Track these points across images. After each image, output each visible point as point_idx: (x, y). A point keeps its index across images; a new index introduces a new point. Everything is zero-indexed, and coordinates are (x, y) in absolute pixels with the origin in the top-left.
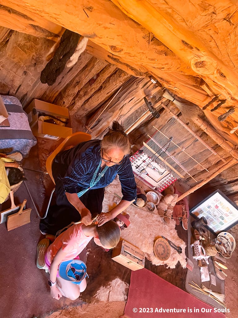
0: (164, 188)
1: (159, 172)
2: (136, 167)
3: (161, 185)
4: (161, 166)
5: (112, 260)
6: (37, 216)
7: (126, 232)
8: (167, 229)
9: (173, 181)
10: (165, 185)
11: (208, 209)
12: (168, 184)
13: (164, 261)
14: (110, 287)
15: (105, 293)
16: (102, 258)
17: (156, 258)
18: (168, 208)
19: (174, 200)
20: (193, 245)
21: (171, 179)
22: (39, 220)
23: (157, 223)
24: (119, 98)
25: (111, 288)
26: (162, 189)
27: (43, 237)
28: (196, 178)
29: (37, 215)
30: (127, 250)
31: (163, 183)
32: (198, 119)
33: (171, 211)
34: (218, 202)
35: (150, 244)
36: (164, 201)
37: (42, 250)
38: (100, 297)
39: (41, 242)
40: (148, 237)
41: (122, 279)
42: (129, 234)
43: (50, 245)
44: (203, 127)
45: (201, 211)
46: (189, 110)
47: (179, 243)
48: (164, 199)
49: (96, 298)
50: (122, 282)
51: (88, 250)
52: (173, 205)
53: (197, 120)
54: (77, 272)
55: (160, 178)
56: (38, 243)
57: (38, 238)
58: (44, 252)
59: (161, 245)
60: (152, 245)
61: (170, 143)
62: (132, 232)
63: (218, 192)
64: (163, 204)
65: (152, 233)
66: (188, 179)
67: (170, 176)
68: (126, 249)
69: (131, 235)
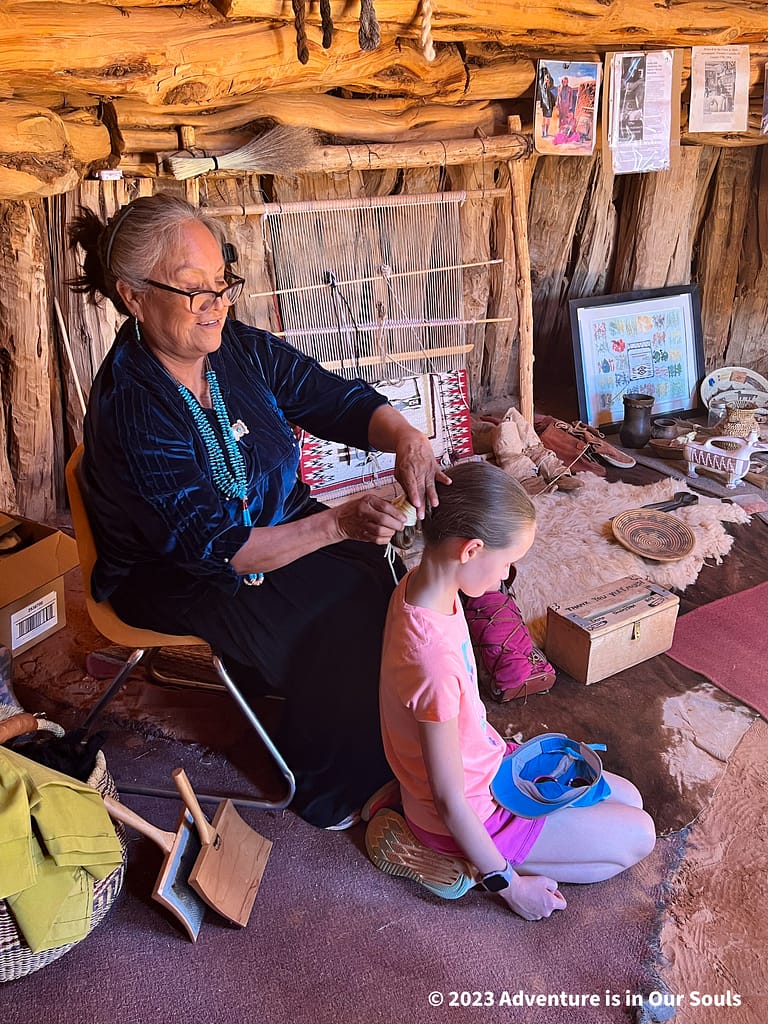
0: (464, 430)
1: (407, 404)
2: (341, 459)
3: (451, 433)
4: (393, 381)
5: (592, 684)
6: (270, 813)
7: (527, 596)
8: (598, 496)
9: (461, 384)
10: (459, 420)
11: (611, 374)
12: (462, 408)
13: (693, 553)
14: (680, 733)
15: (690, 756)
16: (564, 709)
17: (670, 566)
18: (534, 462)
19: (522, 428)
20: (692, 468)
21: (451, 386)
22: (291, 814)
23: (559, 510)
24: (83, 333)
25: (683, 731)
26: (465, 440)
27: (357, 834)
28: (497, 349)
29: (267, 809)
30: (589, 612)
31: (449, 422)
32: (323, 151)
33: (550, 459)
34: (608, 333)
35: (612, 557)
36: (505, 455)
37: (402, 851)
38: (696, 777)
39: (371, 846)
40: (587, 550)
41: (677, 691)
42: (541, 592)
43: (402, 814)
44: (360, 158)
45: (605, 399)
46: (279, 141)
47: (662, 493)
48: (500, 452)
49: (690, 788)
50: (684, 696)
51: (509, 730)
52: (534, 440)
53: (325, 154)
54: (561, 777)
55: (428, 416)
56: (368, 857)
57: (351, 848)
58: (413, 848)
59: (634, 533)
60: (622, 552)
61: (340, 294)
62: (540, 580)
63: (579, 310)
64: (512, 465)
65: (582, 536)
66: (486, 379)
67: (442, 383)
68: (583, 612)
69: (549, 588)
